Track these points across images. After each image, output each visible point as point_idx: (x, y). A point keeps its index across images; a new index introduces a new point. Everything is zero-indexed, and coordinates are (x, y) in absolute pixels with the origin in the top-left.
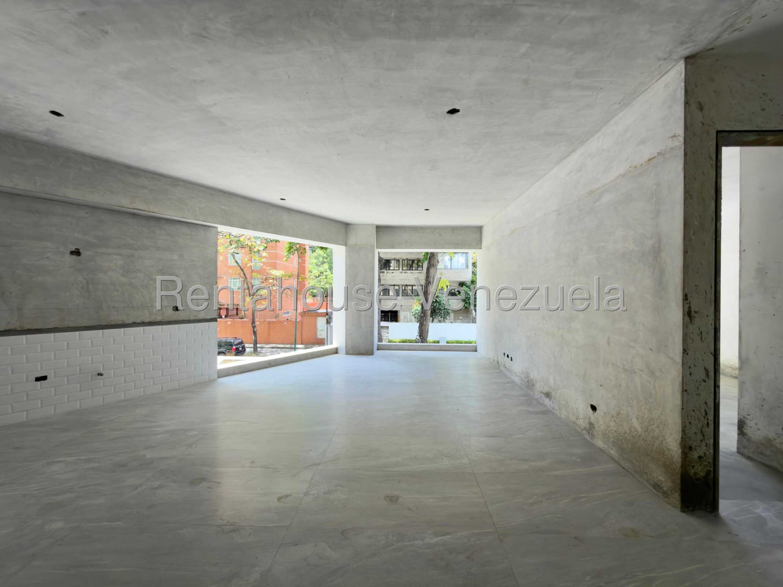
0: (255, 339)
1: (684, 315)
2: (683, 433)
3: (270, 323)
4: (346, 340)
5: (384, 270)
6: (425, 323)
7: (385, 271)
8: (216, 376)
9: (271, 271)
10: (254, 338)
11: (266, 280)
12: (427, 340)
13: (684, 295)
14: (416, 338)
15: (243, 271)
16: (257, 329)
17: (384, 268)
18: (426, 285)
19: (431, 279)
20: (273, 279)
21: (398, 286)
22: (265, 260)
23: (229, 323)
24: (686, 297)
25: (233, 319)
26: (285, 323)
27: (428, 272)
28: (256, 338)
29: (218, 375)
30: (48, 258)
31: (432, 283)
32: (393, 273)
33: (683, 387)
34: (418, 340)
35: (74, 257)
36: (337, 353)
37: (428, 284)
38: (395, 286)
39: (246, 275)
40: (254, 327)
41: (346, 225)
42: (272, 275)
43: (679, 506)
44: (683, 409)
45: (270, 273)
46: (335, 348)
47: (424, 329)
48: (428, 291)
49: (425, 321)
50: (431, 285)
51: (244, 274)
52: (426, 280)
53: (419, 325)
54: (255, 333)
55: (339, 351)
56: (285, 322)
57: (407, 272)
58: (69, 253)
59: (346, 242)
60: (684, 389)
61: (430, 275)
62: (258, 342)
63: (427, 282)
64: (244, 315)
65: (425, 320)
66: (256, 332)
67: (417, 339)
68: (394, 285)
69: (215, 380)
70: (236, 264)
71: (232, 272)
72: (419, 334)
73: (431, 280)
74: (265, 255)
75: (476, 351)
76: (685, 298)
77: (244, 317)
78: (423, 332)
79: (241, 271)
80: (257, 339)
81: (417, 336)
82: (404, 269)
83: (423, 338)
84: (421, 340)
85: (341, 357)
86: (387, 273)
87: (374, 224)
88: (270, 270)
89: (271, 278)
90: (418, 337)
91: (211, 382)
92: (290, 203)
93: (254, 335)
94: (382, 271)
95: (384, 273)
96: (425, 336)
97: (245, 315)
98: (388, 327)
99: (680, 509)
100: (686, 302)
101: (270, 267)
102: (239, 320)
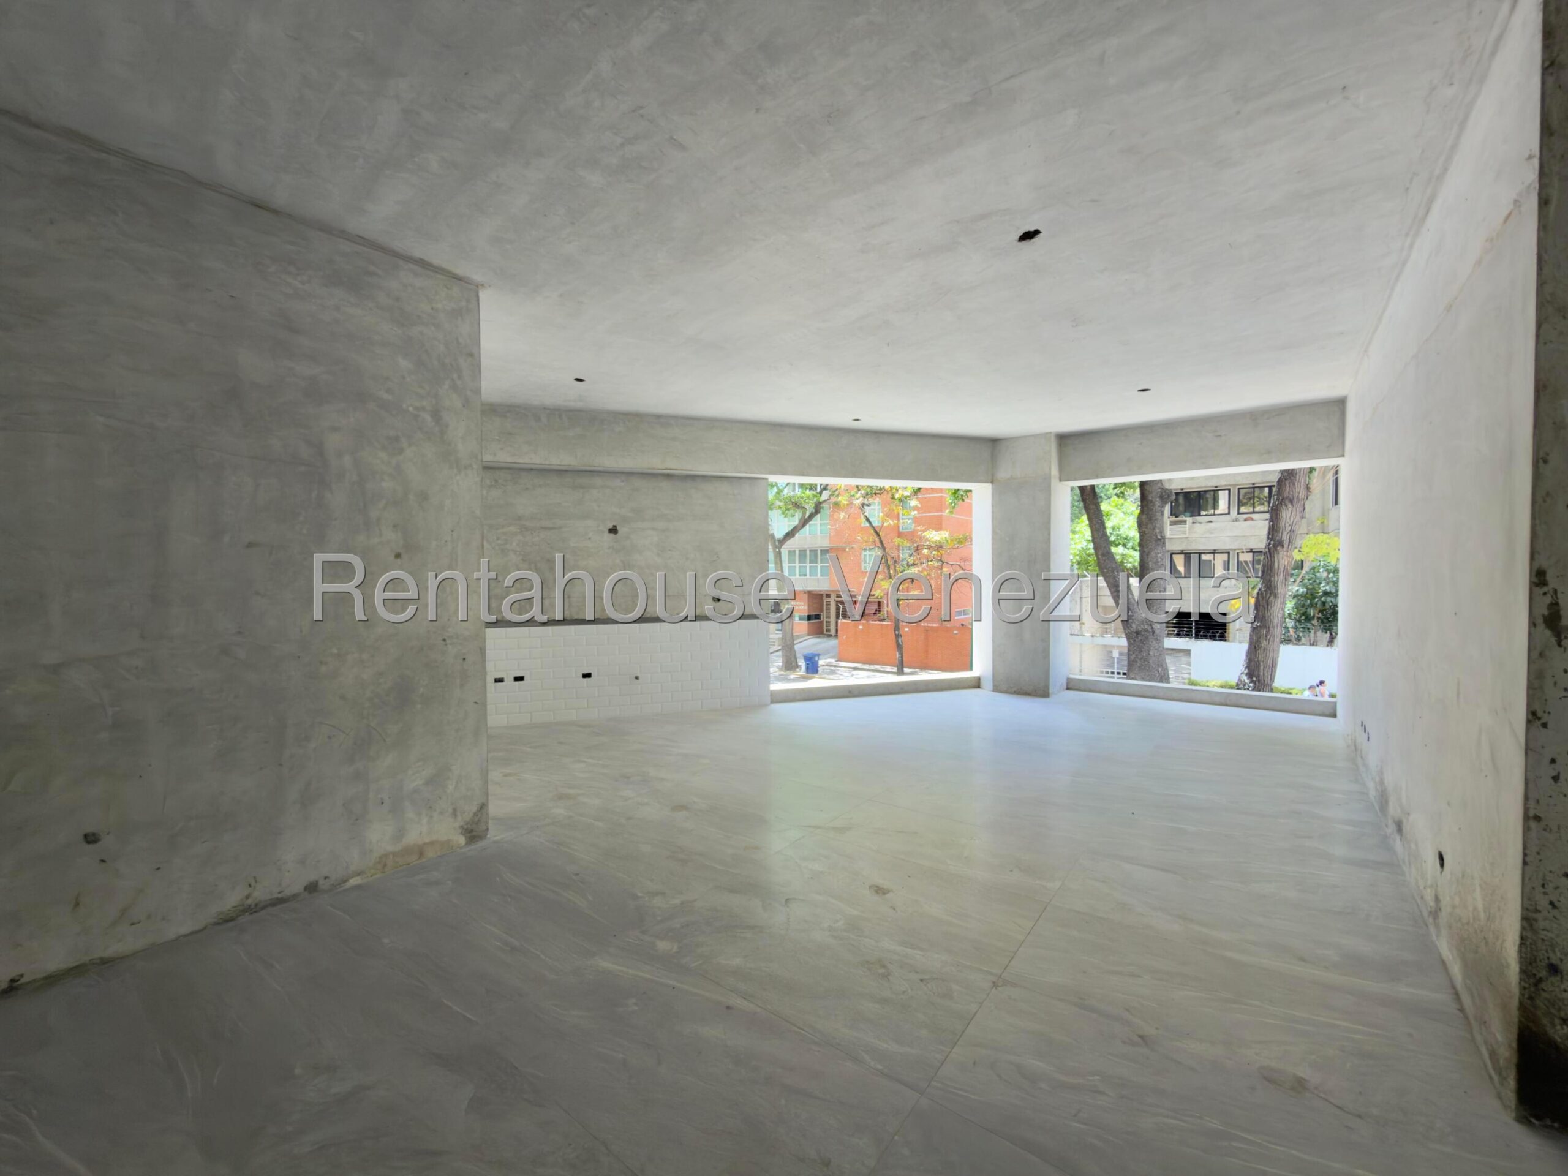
0: (900, 659)
1: (1533, 624)
2: (1526, 925)
3: (927, 631)
4: (993, 662)
5: (1185, 516)
6: (1264, 644)
7: (1189, 520)
8: (769, 699)
9: (925, 534)
10: (897, 656)
11: (917, 550)
12: (1271, 685)
13: (1534, 574)
14: (1239, 680)
15: (879, 535)
16: (904, 640)
17: (1185, 511)
18: (1269, 549)
19: (1285, 533)
20: (930, 547)
21: (1227, 555)
22: (916, 512)
23: (861, 627)
24: (1539, 578)
25: (867, 621)
26: (955, 632)
27: (1274, 518)
28: (902, 657)
29: (771, 698)
30: (590, 538)
31: (1286, 545)
32: (1211, 522)
33: (1526, 810)
34: (1245, 685)
35: (612, 535)
36: (978, 686)
37: (1275, 546)
38: (1216, 555)
39: (884, 542)
40: (898, 636)
41: (994, 443)
42: (929, 541)
43: (1514, 1107)
44: (1525, 863)
45: (924, 537)
46: (974, 677)
47: (1261, 658)
48: (1276, 564)
49: (1266, 640)
50: (1285, 549)
51: (881, 542)
52: (1268, 538)
53: (1249, 650)
54: (899, 647)
55: (983, 683)
56: (956, 630)
57: (1252, 519)
58: (607, 531)
59: (993, 475)
60: (1531, 813)
61: (1282, 523)
62: (905, 664)
63: (1272, 543)
64: (886, 615)
65: (1266, 636)
66: (901, 645)
67: (1241, 681)
68: (1215, 550)
69: (766, 705)
70: (867, 524)
71: (861, 538)
72: (1247, 671)
73: (1285, 537)
74: (915, 505)
75: (1334, 716)
76: (1536, 580)
77: (886, 618)
78: (1259, 666)
79: (875, 536)
80: (904, 659)
81: (1242, 674)
82: (1243, 509)
83: (1259, 681)
84: (1251, 685)
85: (985, 694)
86: (1193, 523)
87: (1051, 433)
88: (924, 531)
89: (926, 547)
90: (1245, 678)
91: (761, 706)
92: (870, 421)
93: (898, 650)
94: (1179, 519)
95: (1186, 524)
96: (1264, 675)
97: (888, 614)
98: (1187, 652)
99: (1514, 1115)
100: (1539, 591)
101: (924, 525)
102: (878, 622)
